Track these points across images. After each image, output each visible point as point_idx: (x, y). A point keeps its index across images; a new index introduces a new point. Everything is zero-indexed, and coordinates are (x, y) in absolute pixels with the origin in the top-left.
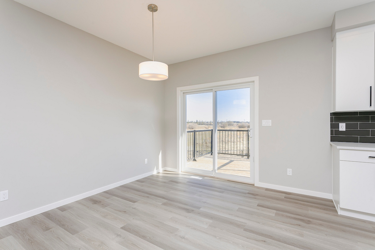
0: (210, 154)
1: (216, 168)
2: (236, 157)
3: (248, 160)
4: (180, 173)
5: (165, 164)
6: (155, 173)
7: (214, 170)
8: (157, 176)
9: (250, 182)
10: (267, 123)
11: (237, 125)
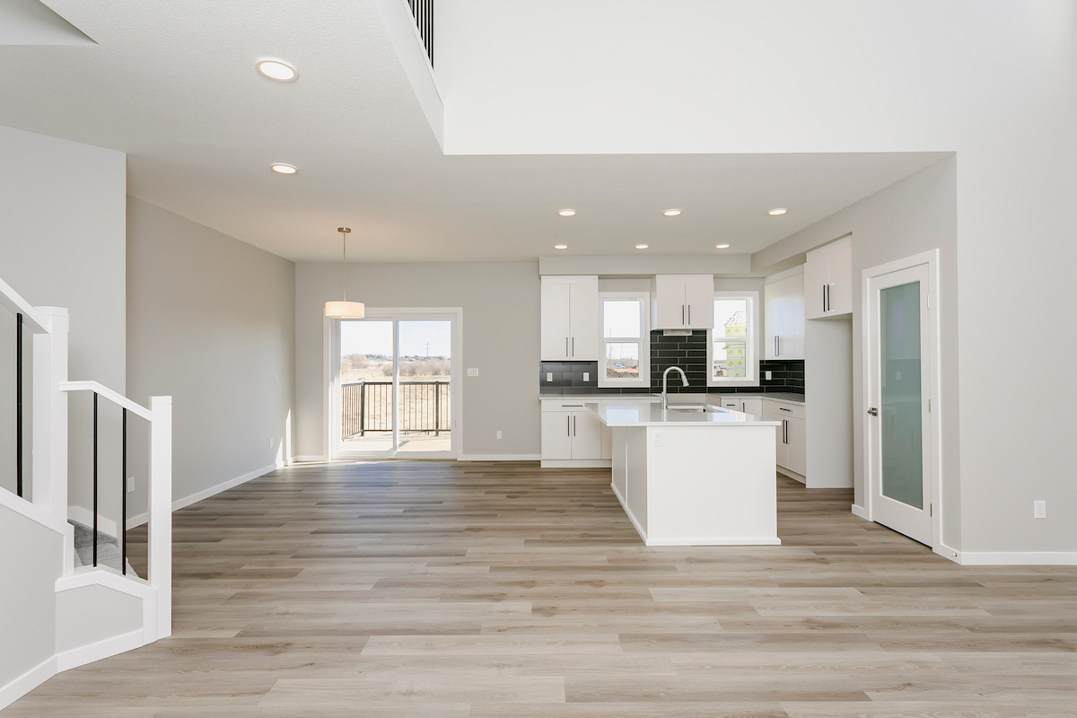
0: (360, 434)
1: (398, 443)
2: (416, 434)
3: (437, 437)
4: (330, 461)
5: (296, 452)
6: (279, 465)
7: (395, 447)
8: (284, 472)
9: (451, 457)
10: (474, 372)
11: (380, 365)
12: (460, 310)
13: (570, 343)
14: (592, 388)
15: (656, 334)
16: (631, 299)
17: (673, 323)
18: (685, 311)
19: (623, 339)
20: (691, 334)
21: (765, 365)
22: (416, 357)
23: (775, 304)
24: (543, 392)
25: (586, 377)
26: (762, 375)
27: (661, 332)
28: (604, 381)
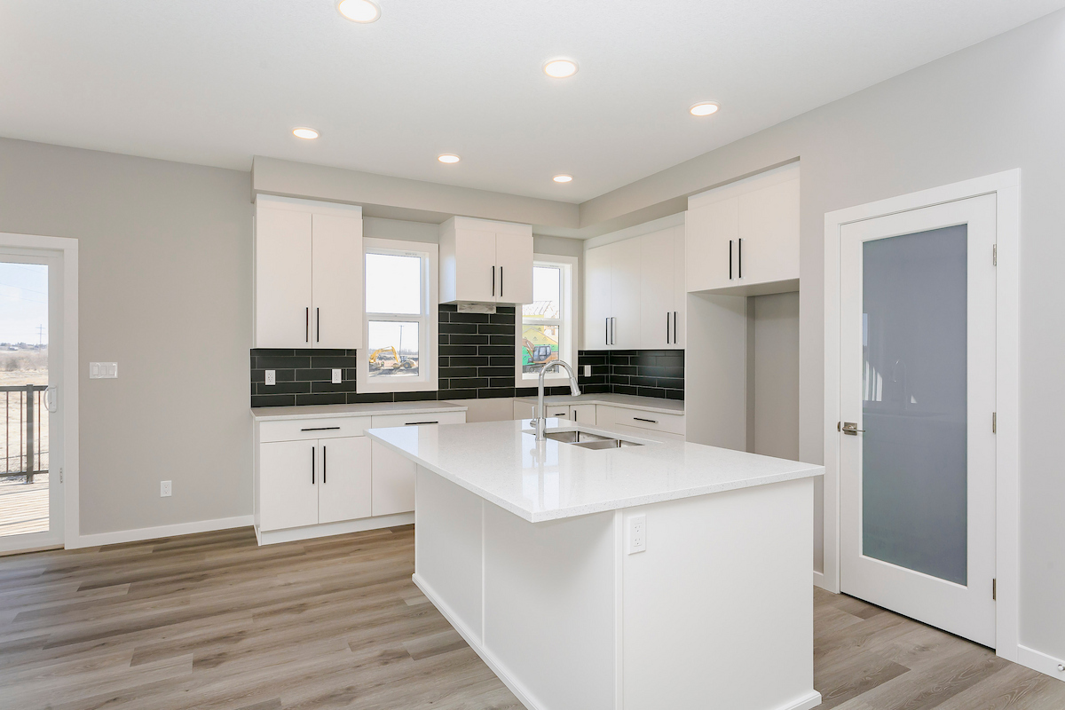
9: (50, 544)
10: (105, 370)
12: (71, 245)
13: (312, 318)
14: (347, 395)
15: (447, 310)
16: (407, 255)
17: (475, 294)
18: (497, 277)
19: (396, 316)
20: (494, 312)
21: (585, 357)
22: (22, 346)
23: (597, 278)
24: (257, 403)
25: (337, 376)
26: (581, 371)
27: (453, 307)
28: (367, 383)
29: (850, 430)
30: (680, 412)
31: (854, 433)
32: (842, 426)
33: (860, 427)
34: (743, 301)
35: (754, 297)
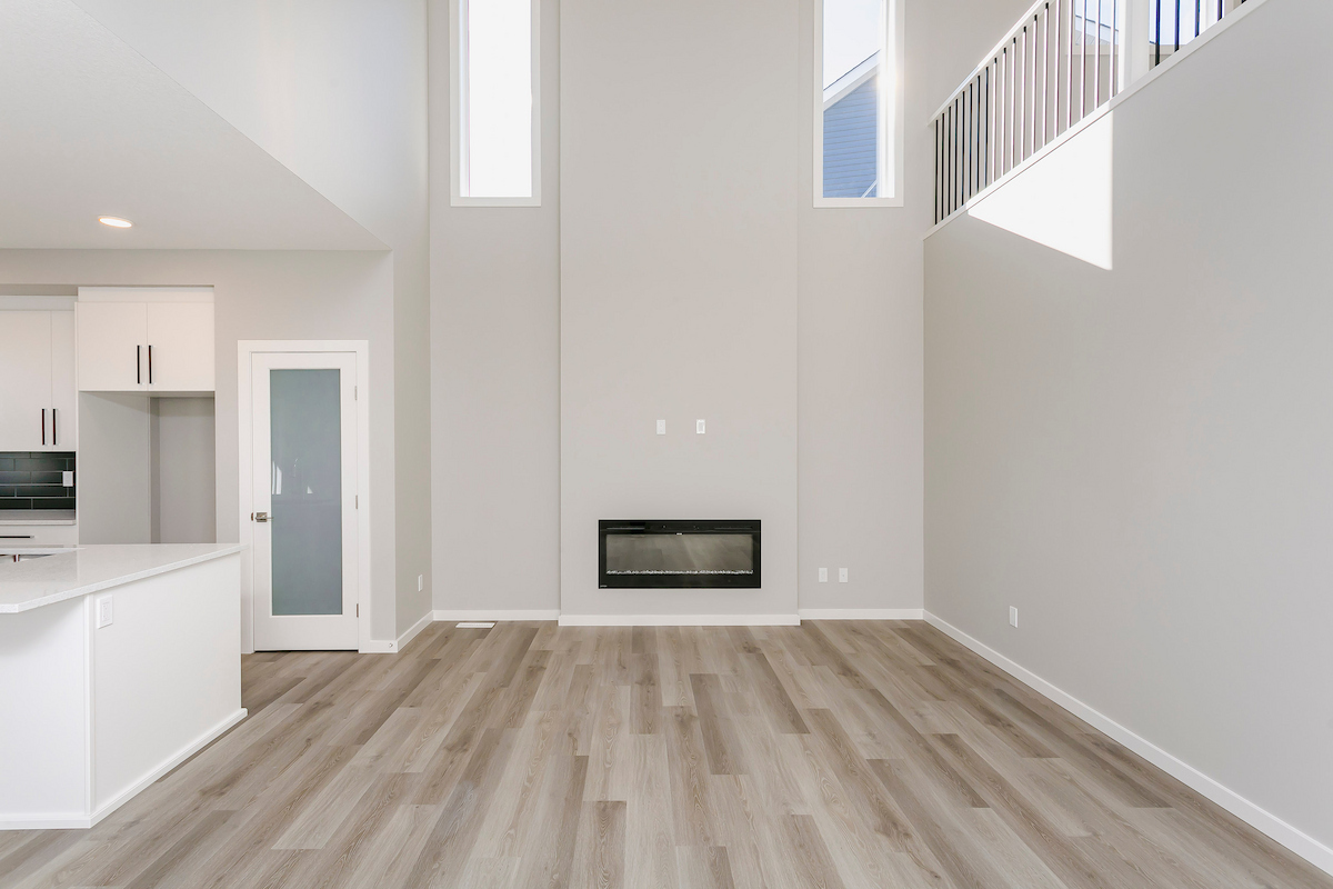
29: (261, 518)
30: (70, 522)
31: (265, 520)
32: (255, 516)
33: (269, 515)
34: (147, 404)
35: (158, 398)
